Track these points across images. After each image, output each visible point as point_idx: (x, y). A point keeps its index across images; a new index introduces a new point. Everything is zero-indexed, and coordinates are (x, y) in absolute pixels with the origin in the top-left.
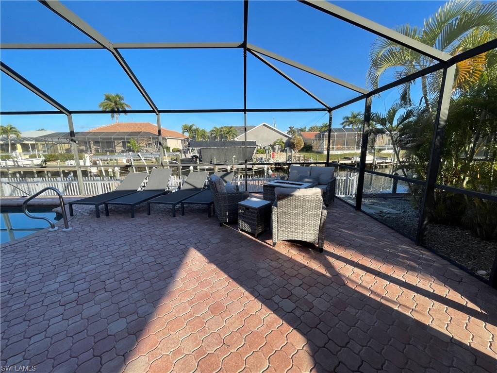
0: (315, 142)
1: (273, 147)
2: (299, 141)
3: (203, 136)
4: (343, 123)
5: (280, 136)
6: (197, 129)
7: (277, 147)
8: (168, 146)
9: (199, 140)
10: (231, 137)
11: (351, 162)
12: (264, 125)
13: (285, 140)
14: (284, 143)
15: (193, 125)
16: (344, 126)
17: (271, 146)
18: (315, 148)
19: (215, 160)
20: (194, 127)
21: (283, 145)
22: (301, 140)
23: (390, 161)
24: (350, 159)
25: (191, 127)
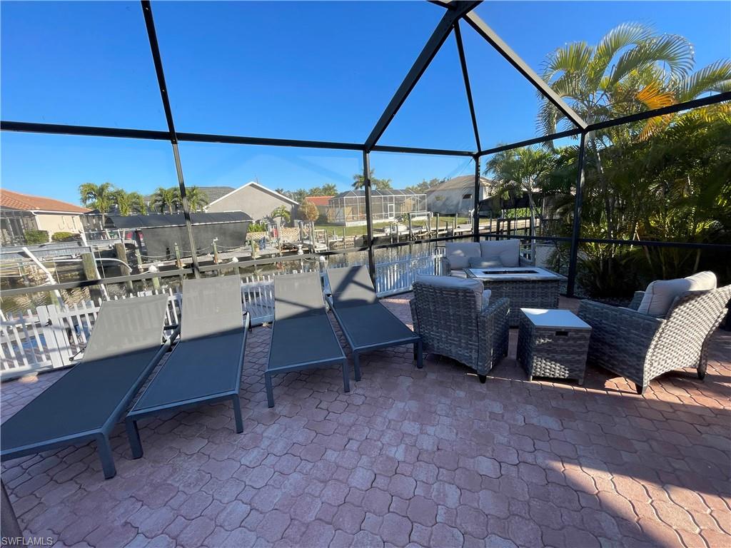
0: (330, 210)
1: (271, 220)
2: (312, 210)
3: (135, 206)
4: (355, 184)
5: (281, 204)
6: (119, 193)
7: (278, 220)
8: (40, 229)
9: (128, 213)
10: (196, 206)
11: (385, 235)
12: (252, 185)
13: (289, 208)
14: (288, 213)
15: (107, 186)
16: (357, 188)
17: (268, 218)
18: (330, 219)
19: (177, 248)
20: (111, 189)
21: (289, 217)
22: (314, 208)
23: (425, 230)
24: (382, 231)
25: (102, 189)
